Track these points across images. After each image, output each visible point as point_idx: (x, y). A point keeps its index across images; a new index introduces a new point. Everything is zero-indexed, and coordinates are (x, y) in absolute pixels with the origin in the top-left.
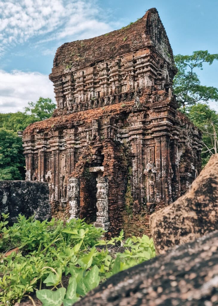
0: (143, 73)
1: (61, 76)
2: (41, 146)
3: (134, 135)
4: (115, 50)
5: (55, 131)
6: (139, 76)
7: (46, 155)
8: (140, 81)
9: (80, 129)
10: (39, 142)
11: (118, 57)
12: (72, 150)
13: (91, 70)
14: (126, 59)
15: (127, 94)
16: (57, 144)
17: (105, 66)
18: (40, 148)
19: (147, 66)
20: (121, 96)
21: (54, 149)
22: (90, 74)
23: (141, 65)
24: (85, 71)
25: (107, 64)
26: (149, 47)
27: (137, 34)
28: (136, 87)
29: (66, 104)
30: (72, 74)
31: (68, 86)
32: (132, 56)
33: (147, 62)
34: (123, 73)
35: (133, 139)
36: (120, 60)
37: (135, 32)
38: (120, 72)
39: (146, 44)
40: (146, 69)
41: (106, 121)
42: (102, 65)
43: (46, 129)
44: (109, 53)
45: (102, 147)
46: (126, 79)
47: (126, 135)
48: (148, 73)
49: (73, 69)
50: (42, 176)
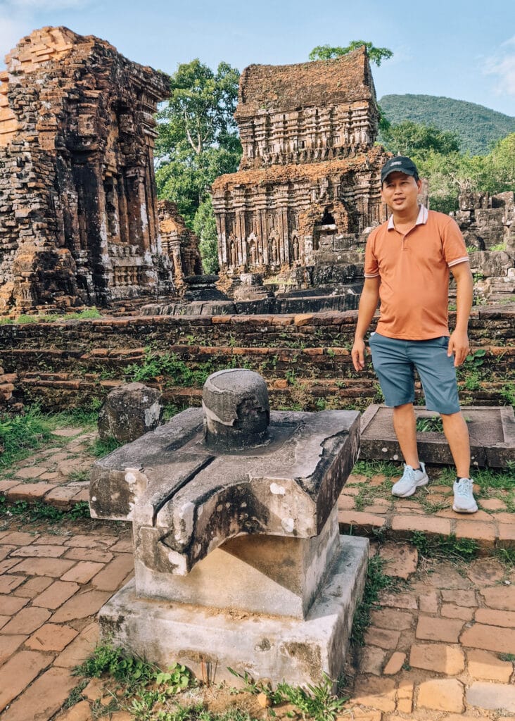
0: (361, 126)
1: (253, 118)
2: (241, 204)
3: (360, 194)
4: (327, 95)
5: (262, 187)
6: (356, 129)
7: (248, 215)
8: (357, 135)
9: (296, 186)
10: (237, 199)
11: (331, 105)
12: (285, 209)
13: (296, 115)
14: (341, 109)
15: (342, 149)
16: (265, 202)
17: (314, 112)
18: (239, 207)
19: (364, 120)
20: (335, 150)
21: (260, 207)
22: (293, 120)
23: (358, 118)
24: (287, 115)
25: (317, 111)
26: (368, 100)
27: (351, 80)
28: (351, 141)
29: (258, 153)
30: (268, 117)
31: (261, 131)
32: (348, 107)
33: (365, 115)
34: (337, 122)
35: (359, 198)
36: (333, 109)
37: (349, 78)
38: (332, 121)
39: (365, 96)
40: (363, 123)
41: (336, 180)
42: (310, 112)
43: (249, 184)
44: (319, 97)
45: (331, 206)
46: (339, 130)
47: (350, 194)
48: (366, 128)
49: (271, 111)
50: (243, 239)
